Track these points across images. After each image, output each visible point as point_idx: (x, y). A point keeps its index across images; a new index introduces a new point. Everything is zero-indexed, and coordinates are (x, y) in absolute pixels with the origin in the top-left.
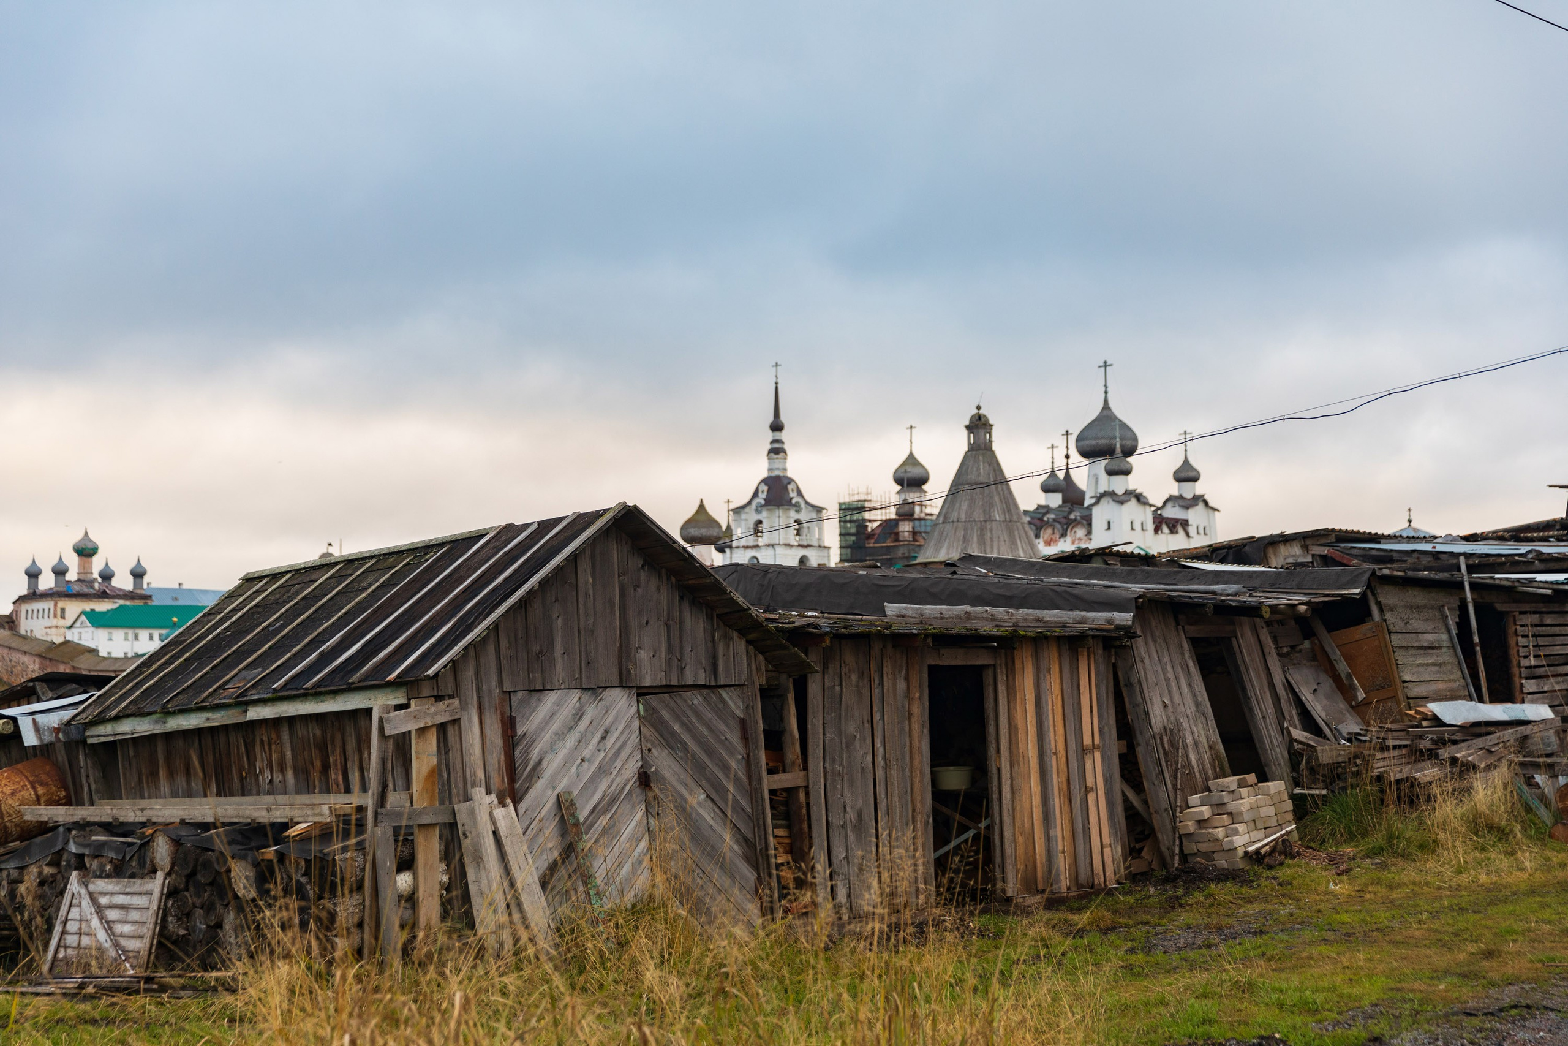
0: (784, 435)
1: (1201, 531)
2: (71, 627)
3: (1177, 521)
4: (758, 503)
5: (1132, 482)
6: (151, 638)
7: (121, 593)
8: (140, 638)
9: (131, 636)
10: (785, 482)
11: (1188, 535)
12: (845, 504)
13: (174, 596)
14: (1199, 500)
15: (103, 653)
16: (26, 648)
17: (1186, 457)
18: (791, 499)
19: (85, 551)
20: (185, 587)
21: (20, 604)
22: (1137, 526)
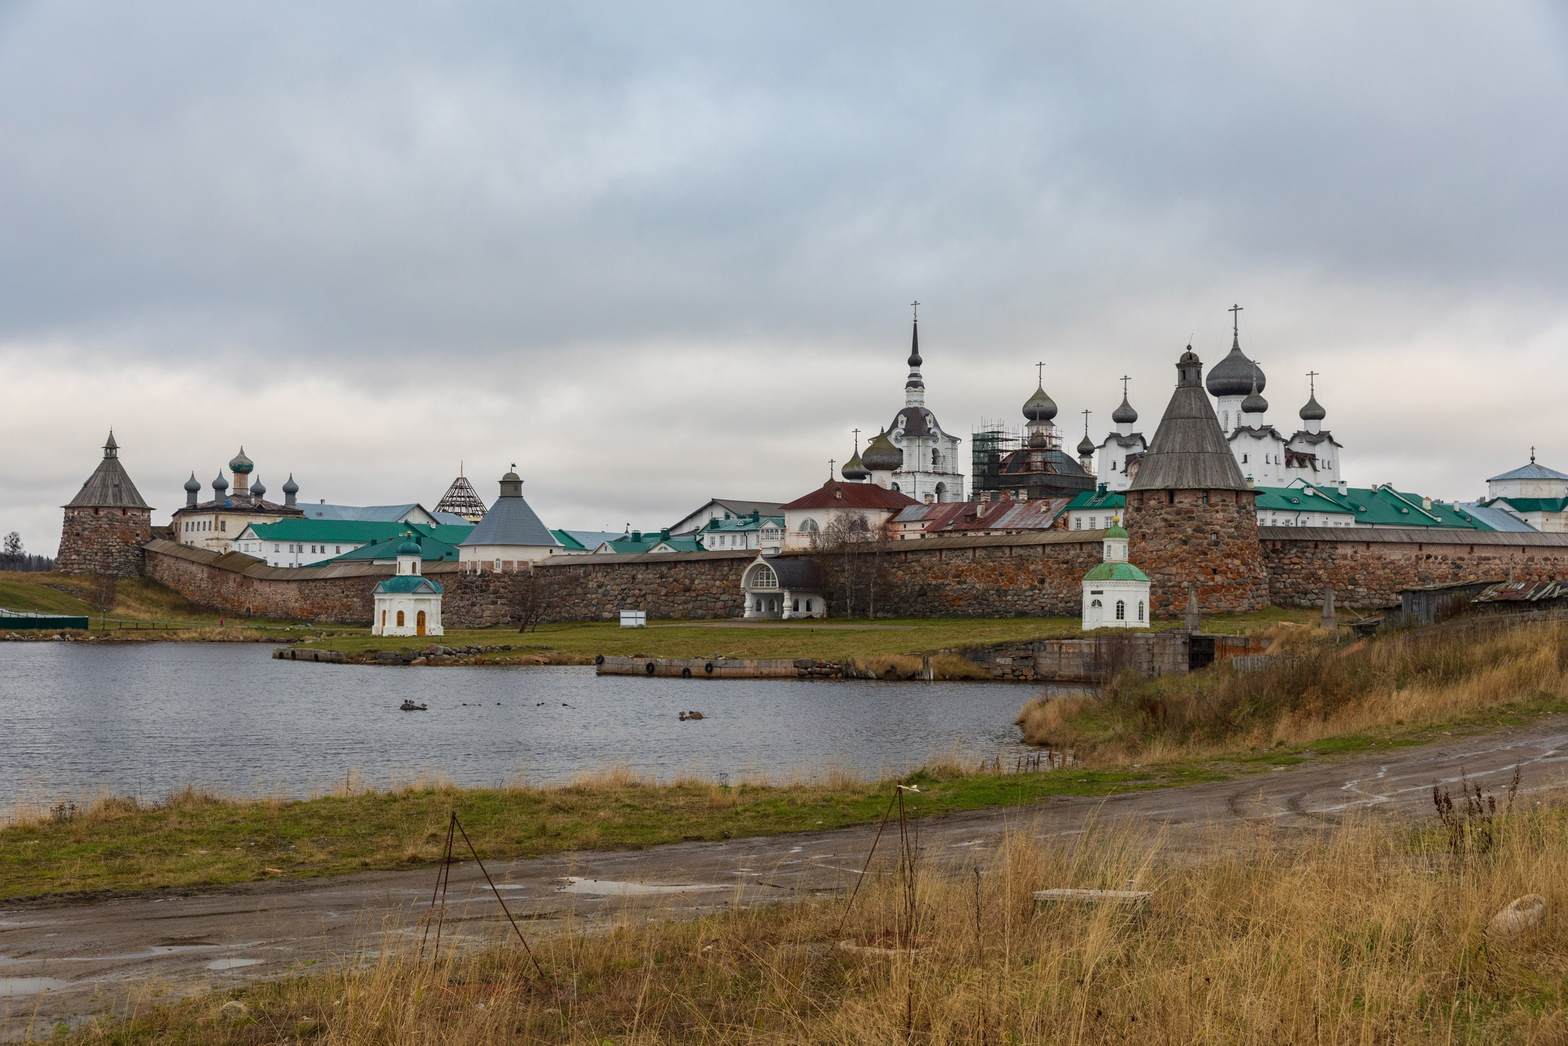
0: (922, 370)
1: (1326, 466)
2: (237, 539)
3: (1306, 455)
4: (898, 433)
5: (1266, 419)
6: (314, 551)
7: (275, 508)
8: (304, 550)
9: (295, 549)
10: (923, 414)
11: (1315, 470)
12: (978, 434)
13: (319, 511)
14: (1325, 437)
15: (271, 563)
16: (194, 558)
17: (1312, 396)
18: (930, 429)
19: (242, 468)
20: (326, 503)
21: (180, 517)
22: (1272, 460)
